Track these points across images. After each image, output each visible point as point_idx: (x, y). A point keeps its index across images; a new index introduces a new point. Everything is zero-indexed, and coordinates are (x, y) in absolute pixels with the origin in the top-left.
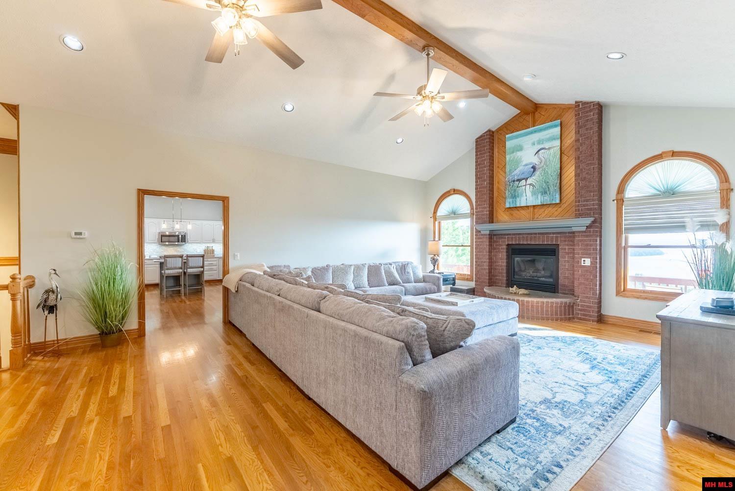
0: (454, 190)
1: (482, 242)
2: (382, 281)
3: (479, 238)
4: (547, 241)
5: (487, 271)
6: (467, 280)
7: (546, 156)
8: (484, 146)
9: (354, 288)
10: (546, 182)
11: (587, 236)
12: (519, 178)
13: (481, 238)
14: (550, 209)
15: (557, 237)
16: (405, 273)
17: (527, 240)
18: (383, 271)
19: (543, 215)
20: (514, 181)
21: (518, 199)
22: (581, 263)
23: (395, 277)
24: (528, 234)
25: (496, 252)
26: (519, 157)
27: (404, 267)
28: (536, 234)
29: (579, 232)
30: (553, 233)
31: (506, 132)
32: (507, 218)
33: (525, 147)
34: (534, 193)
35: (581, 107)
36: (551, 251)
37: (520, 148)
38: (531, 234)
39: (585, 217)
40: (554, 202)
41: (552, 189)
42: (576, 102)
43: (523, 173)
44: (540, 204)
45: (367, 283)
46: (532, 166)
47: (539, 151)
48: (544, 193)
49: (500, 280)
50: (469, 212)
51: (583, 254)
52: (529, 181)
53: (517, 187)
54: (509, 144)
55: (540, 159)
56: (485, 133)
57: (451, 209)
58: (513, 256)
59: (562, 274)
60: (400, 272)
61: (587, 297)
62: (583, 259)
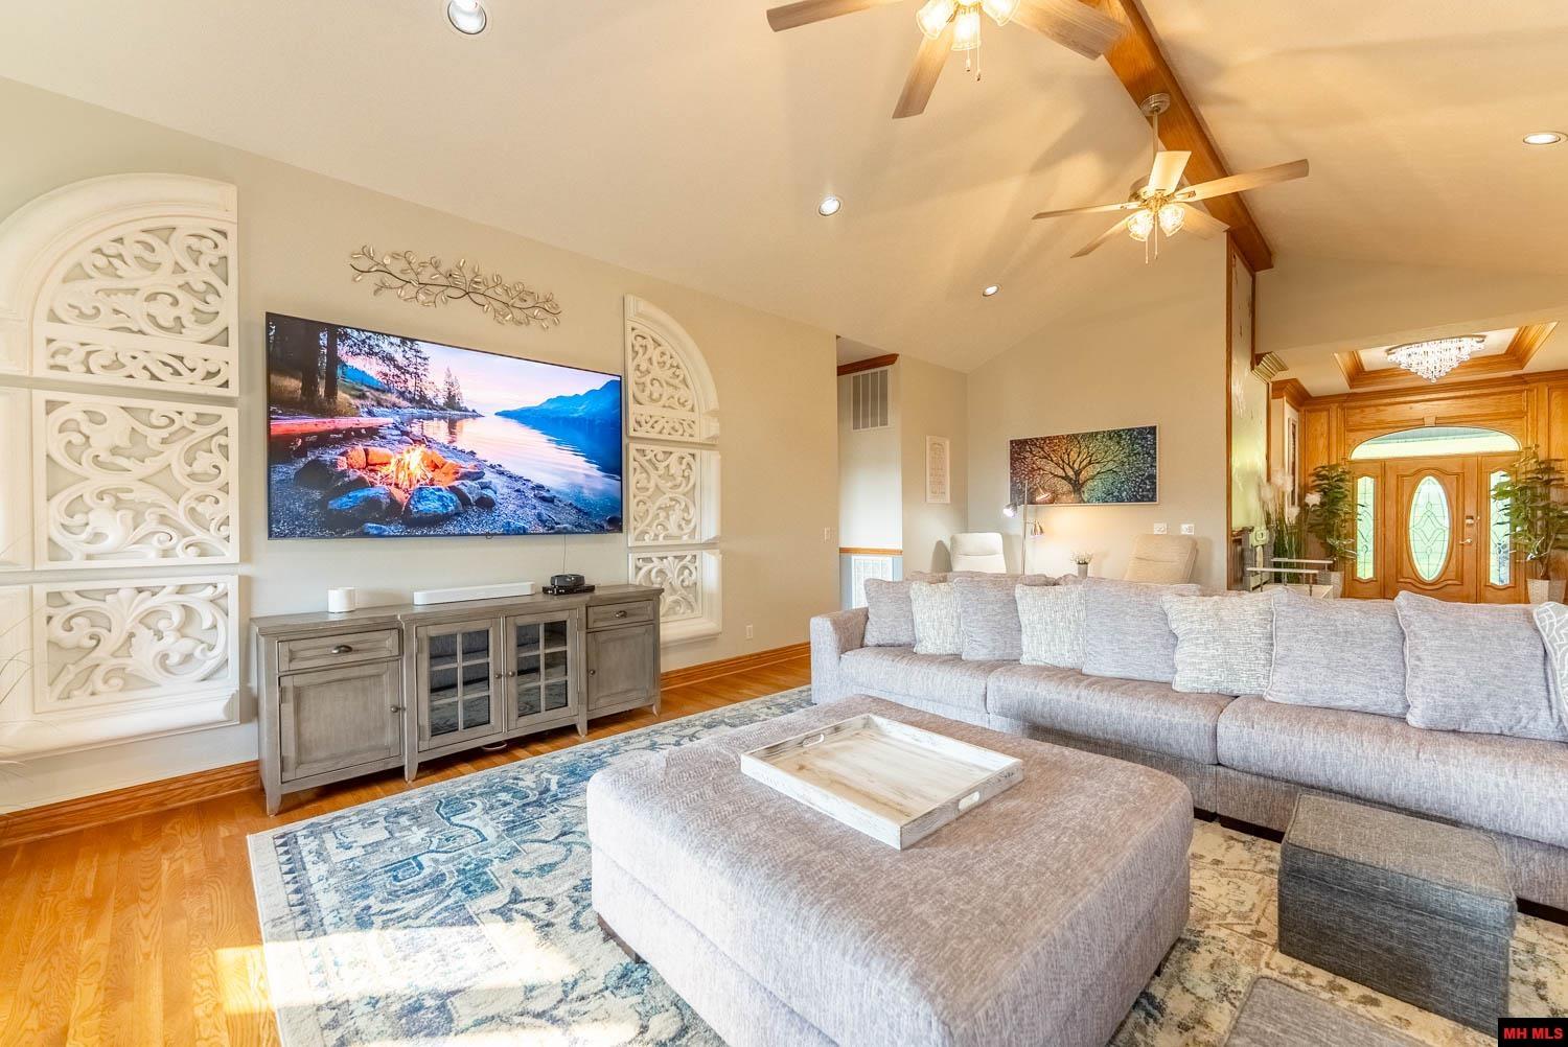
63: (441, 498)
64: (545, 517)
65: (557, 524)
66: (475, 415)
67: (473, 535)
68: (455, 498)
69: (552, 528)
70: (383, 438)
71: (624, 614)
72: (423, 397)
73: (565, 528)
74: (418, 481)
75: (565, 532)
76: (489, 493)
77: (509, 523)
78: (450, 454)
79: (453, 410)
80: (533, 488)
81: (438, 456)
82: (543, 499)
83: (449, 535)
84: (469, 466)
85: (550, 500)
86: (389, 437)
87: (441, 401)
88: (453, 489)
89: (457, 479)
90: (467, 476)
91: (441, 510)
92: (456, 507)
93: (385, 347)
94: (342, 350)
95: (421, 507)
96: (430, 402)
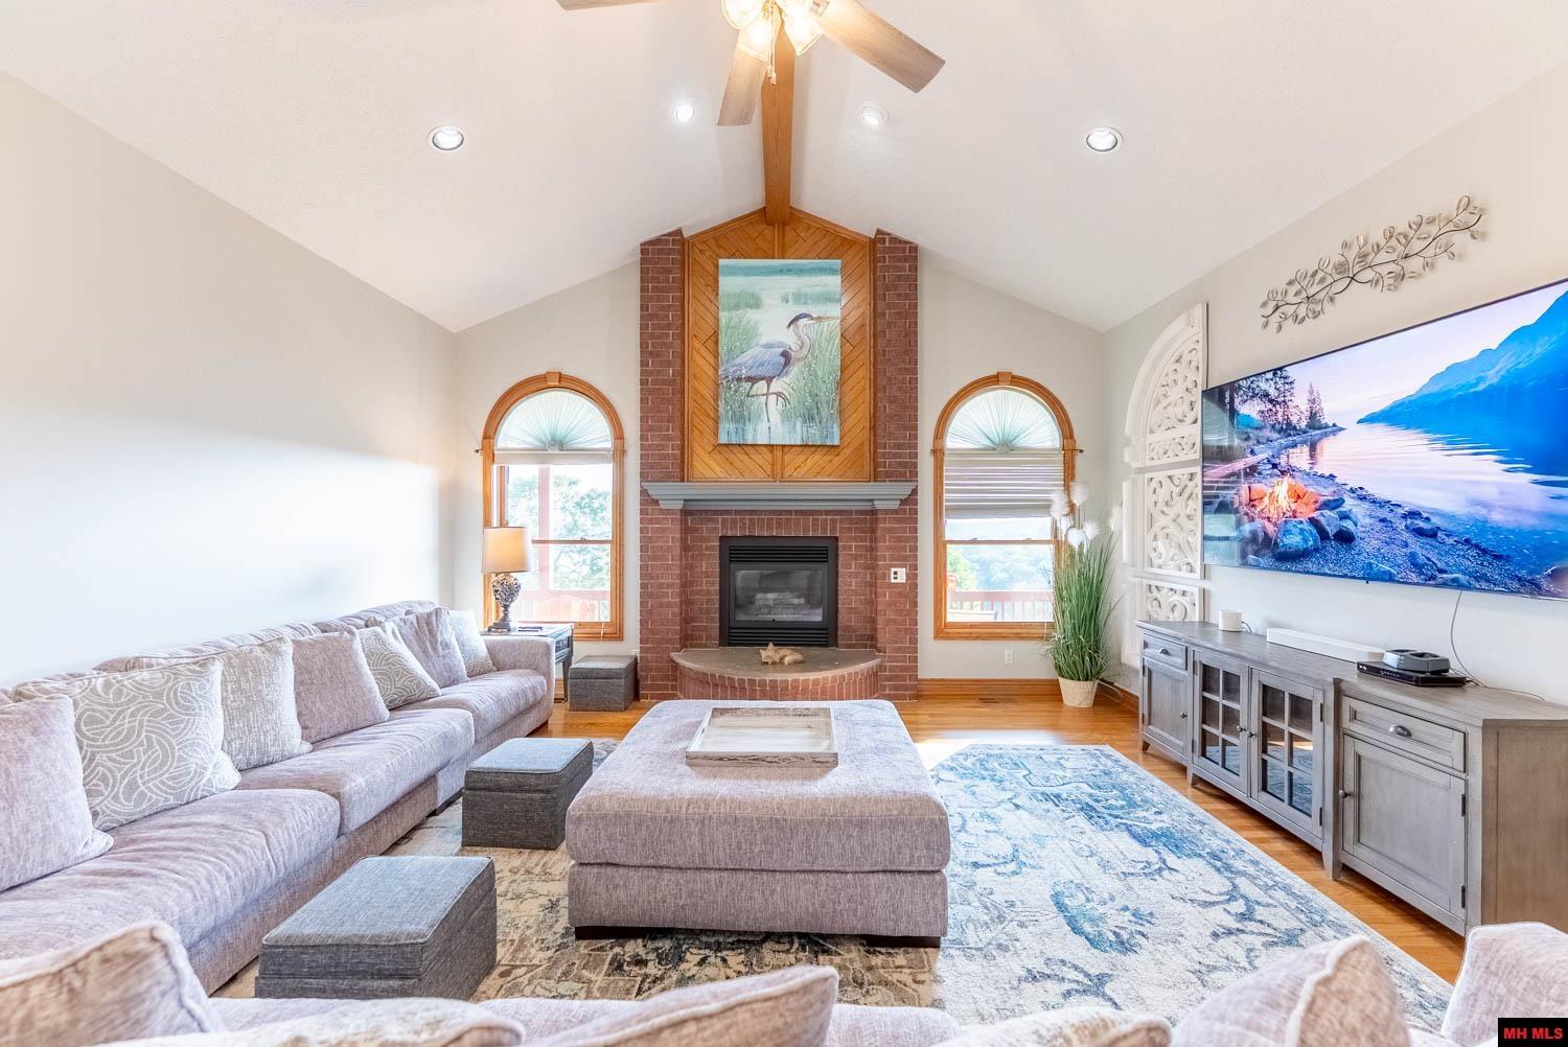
0: (561, 377)
1: (663, 530)
2: (369, 704)
3: (651, 521)
4: (814, 531)
5: (677, 610)
6: (607, 637)
7: (813, 335)
8: (668, 271)
9: (236, 778)
10: (814, 396)
11: (900, 521)
12: (752, 373)
13: (658, 521)
14: (817, 457)
15: (834, 522)
16: (435, 649)
17: (770, 527)
18: (362, 660)
19: (803, 470)
20: (739, 379)
21: (749, 427)
22: (889, 578)
23: (408, 672)
24: (773, 512)
25: (692, 556)
26: (752, 323)
27: (428, 624)
28: (789, 512)
29: (886, 511)
30: (828, 513)
31: (717, 250)
32: (718, 469)
33: (766, 300)
34: (786, 417)
35: (887, 244)
36: (820, 553)
37: (755, 303)
38: (780, 512)
39: (895, 481)
40: (829, 443)
41: (824, 412)
42: (879, 232)
43: (762, 365)
44: (799, 443)
45: (297, 730)
46: (782, 350)
47: (797, 318)
48: (809, 418)
49: (705, 629)
50: (609, 445)
51: (892, 558)
52: (776, 385)
53: (748, 396)
54: (727, 284)
55: (800, 337)
56: (670, 234)
57: (548, 433)
58: (733, 566)
59: (844, 604)
60: (416, 647)
61: (899, 650)
62: (893, 570)
63: (1302, 530)
64: (1421, 560)
65: (1441, 571)
66: (1336, 430)
67: (1330, 575)
68: (1314, 531)
69: (1433, 578)
70: (1260, 474)
71: (1405, 733)
72: (1289, 424)
73: (1454, 580)
74: (1284, 513)
75: (1456, 584)
76: (1348, 524)
77: (1370, 564)
78: (1311, 482)
79: (1316, 429)
80: (1404, 517)
81: (1300, 483)
82: (1419, 532)
83: (1308, 573)
84: (1327, 493)
85: (1432, 534)
86: (1264, 472)
87: (1303, 424)
88: (1313, 521)
89: (1317, 510)
90: (1326, 505)
91: (1302, 546)
92: (1315, 541)
93: (1263, 386)
94: (1237, 401)
95: (1286, 541)
96: (1295, 428)
